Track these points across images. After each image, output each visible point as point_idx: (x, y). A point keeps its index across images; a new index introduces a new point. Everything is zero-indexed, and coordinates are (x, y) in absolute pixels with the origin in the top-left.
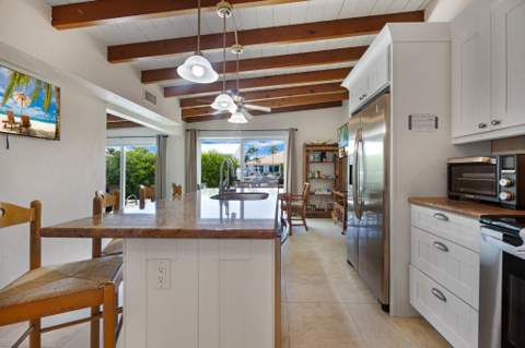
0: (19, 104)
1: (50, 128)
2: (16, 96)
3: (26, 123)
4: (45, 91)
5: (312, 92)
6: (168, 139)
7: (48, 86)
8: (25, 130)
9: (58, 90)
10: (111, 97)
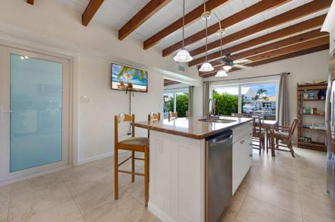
0: (126, 79)
1: (144, 88)
2: (125, 75)
3: (130, 86)
4: (140, 73)
5: (302, 40)
6: (194, 89)
7: (142, 71)
8: (130, 89)
9: (147, 73)
10: (165, 72)
